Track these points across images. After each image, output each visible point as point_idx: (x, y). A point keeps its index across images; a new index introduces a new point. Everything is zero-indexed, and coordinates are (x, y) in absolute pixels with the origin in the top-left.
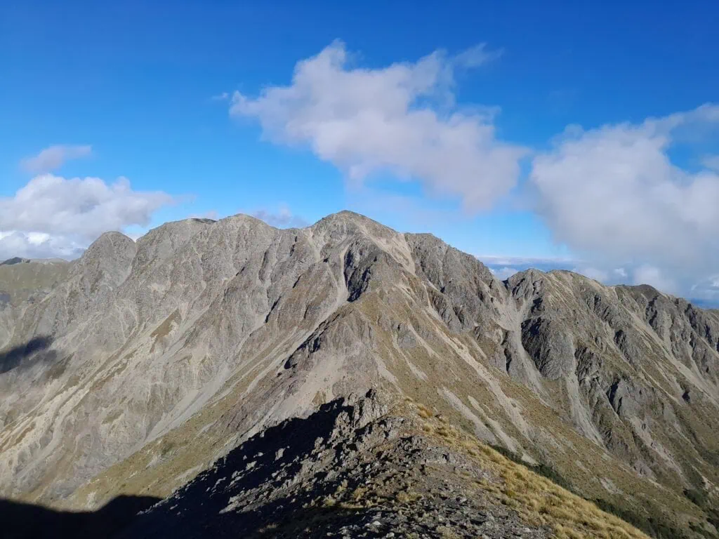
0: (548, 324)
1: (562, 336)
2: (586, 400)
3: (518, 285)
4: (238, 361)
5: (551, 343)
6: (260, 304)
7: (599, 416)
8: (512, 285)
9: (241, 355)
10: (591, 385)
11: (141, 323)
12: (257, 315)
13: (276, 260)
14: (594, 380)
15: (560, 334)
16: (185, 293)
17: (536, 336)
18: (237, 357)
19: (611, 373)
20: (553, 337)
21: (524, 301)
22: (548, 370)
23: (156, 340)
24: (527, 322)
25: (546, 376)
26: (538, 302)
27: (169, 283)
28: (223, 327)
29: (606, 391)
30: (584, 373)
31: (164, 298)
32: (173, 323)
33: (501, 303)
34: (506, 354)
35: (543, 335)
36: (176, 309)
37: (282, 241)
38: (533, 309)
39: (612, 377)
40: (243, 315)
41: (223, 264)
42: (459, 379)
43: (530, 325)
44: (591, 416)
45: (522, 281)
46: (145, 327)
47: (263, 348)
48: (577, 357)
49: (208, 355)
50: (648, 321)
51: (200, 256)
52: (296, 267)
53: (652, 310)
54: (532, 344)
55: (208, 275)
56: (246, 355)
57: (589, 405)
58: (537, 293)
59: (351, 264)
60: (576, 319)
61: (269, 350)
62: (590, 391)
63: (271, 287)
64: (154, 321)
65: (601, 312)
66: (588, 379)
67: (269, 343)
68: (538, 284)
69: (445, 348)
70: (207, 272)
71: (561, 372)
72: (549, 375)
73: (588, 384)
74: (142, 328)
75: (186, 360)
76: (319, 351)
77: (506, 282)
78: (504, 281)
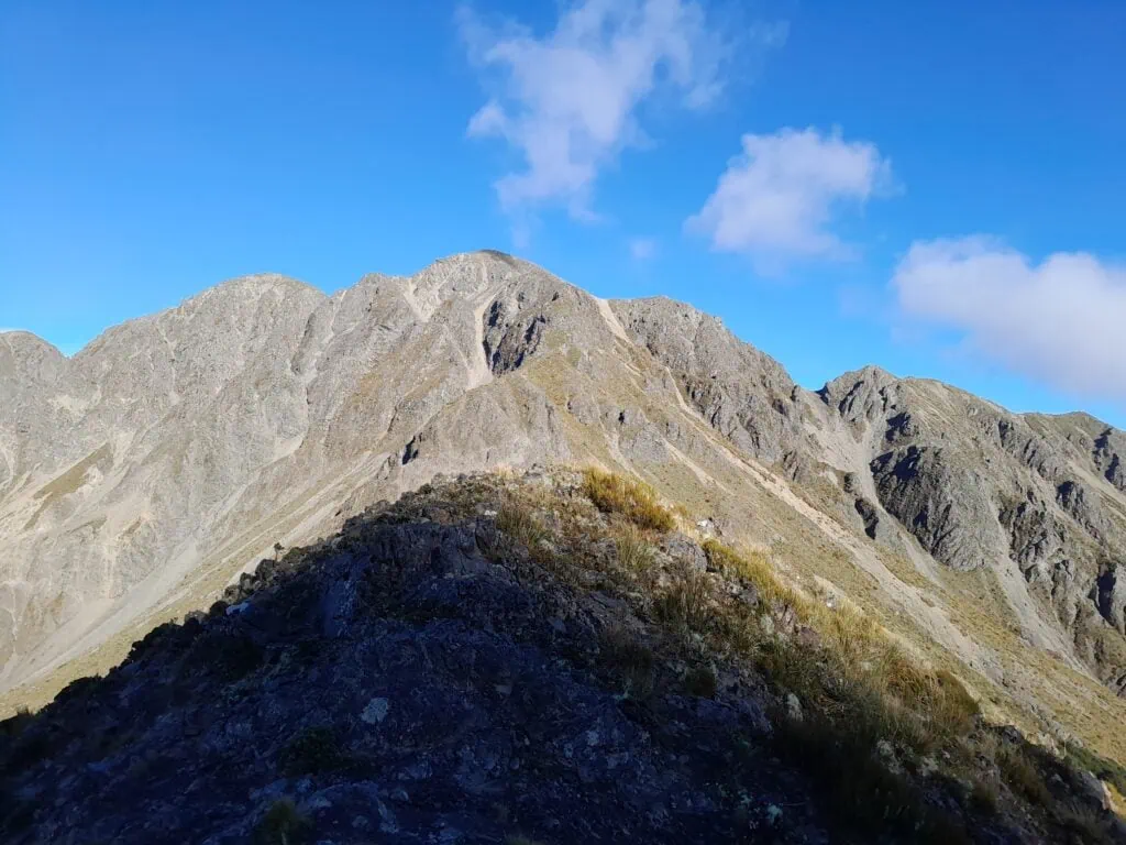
0: (936, 455)
1: (972, 478)
2: (1050, 613)
3: (851, 393)
4: (223, 531)
5: (949, 492)
6: (288, 415)
7: (1090, 644)
8: (836, 396)
9: (230, 520)
10: (1053, 579)
11: (20, 473)
12: (278, 440)
13: (332, 334)
14: (1057, 566)
15: (967, 472)
16: (129, 415)
17: (911, 482)
18: (221, 523)
19: (1089, 552)
20: (953, 479)
21: (867, 423)
22: (951, 551)
23: (45, 504)
24: (884, 459)
25: (948, 562)
26: (899, 423)
27: (97, 395)
28: (192, 460)
29: (1087, 592)
30: (1032, 555)
31: (80, 423)
32: (93, 471)
33: (820, 429)
34: (860, 511)
35: (930, 476)
36: (103, 444)
37: (347, 298)
38: (889, 435)
39: (1094, 561)
40: (244, 437)
41: (219, 358)
42: (783, 539)
43: (892, 463)
44: (1071, 644)
45: (857, 386)
46: (29, 480)
47: (284, 500)
48: (1006, 524)
49: (147, 516)
50: (1102, 473)
51: (173, 345)
52: (374, 338)
53: (1106, 454)
54: (905, 500)
55: (185, 381)
56: (243, 519)
57: (1059, 622)
58: (894, 407)
59: (498, 321)
60: (982, 455)
61: (300, 500)
62: (1053, 592)
63: (316, 380)
64: (50, 466)
65: (1018, 450)
66: (1043, 566)
67: (299, 491)
68: (890, 392)
69: (735, 475)
70: (184, 375)
71: (980, 555)
72: (956, 562)
73: (1046, 577)
74: (21, 483)
75: (90, 527)
76: (417, 460)
77: (823, 394)
78: (817, 392)
